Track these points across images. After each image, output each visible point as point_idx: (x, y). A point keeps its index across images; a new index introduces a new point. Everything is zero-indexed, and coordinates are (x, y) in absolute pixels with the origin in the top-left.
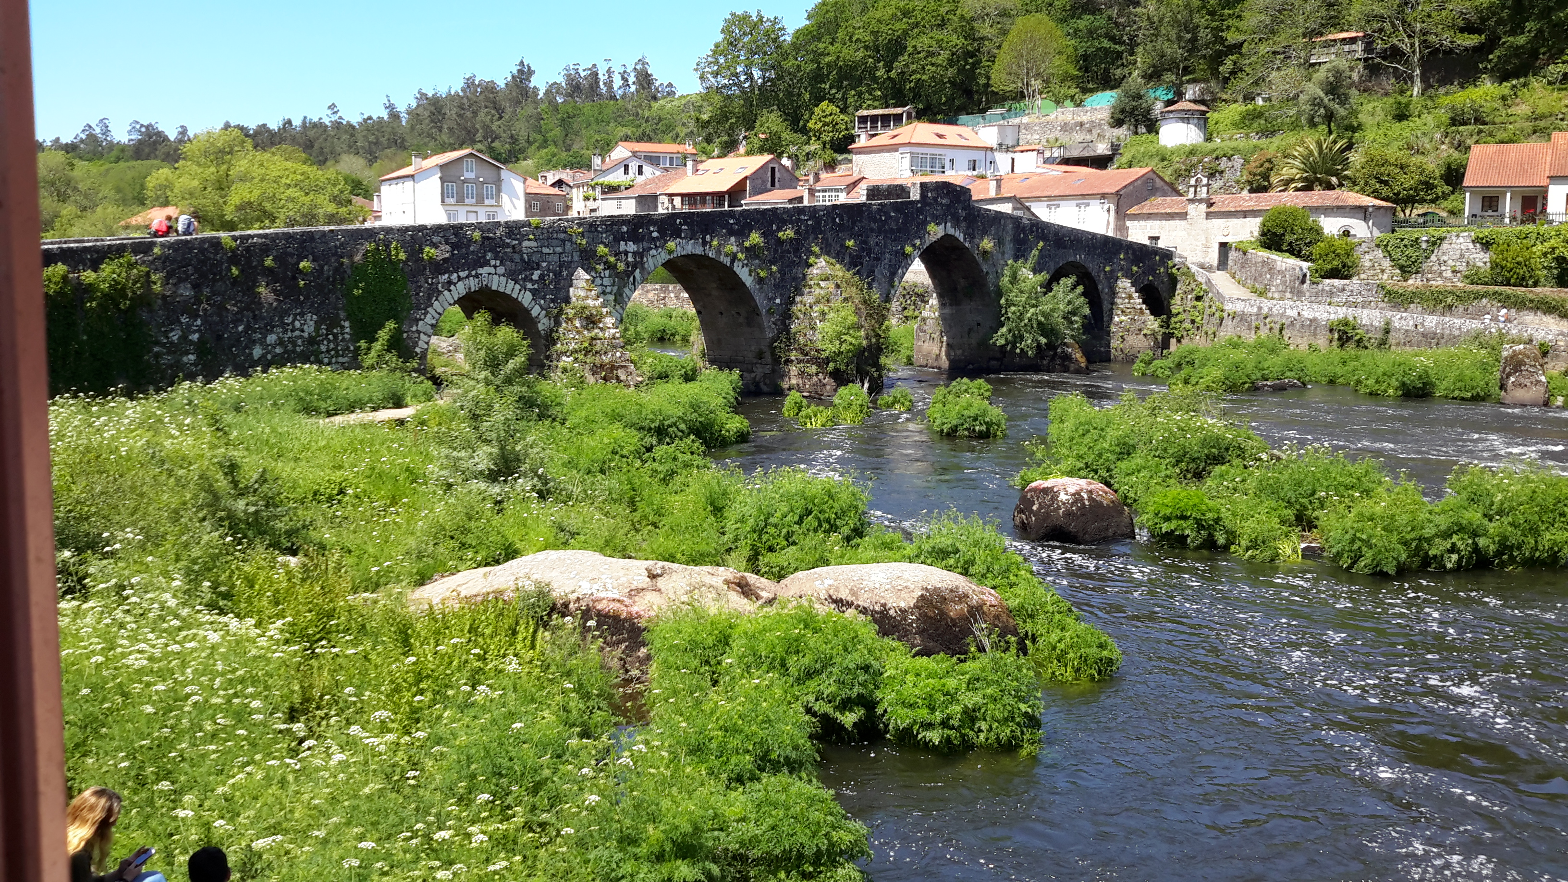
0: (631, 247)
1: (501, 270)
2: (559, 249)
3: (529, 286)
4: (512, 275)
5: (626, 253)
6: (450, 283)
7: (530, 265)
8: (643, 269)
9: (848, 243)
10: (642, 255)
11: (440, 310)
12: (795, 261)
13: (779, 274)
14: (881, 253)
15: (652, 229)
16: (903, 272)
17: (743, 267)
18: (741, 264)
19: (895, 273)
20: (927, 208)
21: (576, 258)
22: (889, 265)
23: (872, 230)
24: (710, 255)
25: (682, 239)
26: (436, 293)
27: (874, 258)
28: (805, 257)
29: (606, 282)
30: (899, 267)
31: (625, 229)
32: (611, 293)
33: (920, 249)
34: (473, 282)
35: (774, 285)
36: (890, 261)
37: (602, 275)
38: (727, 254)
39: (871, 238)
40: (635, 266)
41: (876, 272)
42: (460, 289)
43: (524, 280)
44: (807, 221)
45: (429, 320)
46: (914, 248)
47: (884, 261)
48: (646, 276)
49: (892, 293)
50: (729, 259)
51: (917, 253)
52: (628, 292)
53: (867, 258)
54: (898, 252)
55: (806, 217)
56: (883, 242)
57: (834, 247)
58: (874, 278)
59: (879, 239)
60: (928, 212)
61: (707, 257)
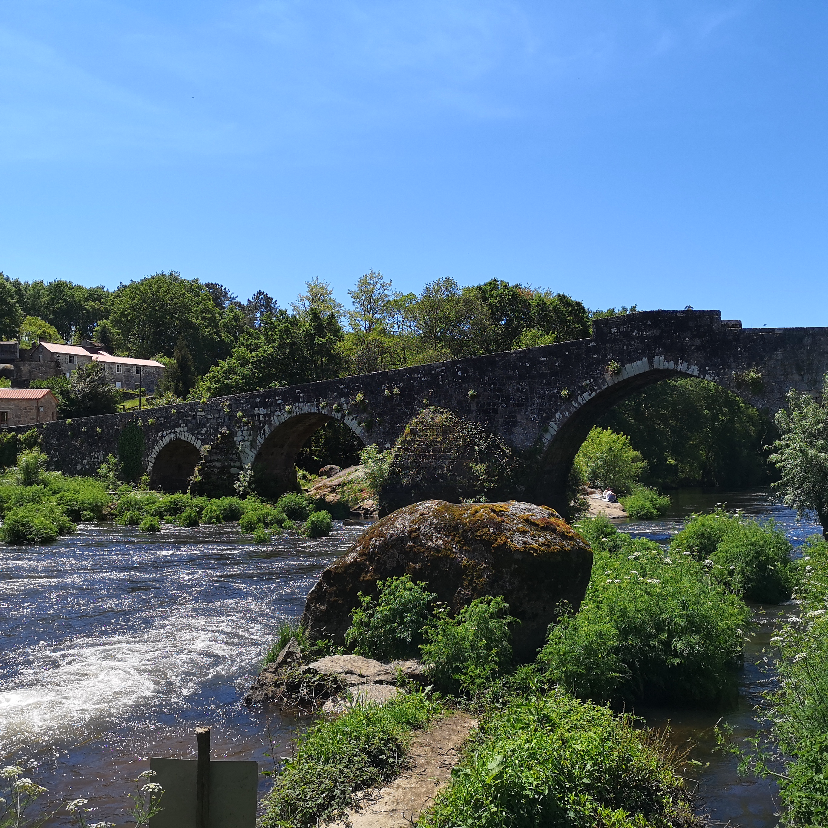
0: (262, 411)
1: (186, 429)
2: (216, 416)
3: (200, 437)
4: (191, 431)
5: (259, 415)
6: (162, 436)
7: (201, 425)
8: (270, 425)
9: (471, 392)
10: (269, 416)
11: (158, 450)
12: (406, 412)
13: (388, 423)
14: (526, 399)
15: (277, 398)
16: (563, 415)
17: (353, 419)
18: (351, 417)
19: (550, 417)
20: (608, 345)
21: (226, 420)
22: (539, 409)
23: (510, 378)
24: (323, 413)
25: (301, 402)
26: (156, 442)
27: (514, 404)
28: (418, 409)
29: (245, 433)
30: (556, 411)
31: (258, 400)
32: (248, 441)
33: (595, 390)
34: (172, 436)
35: (384, 433)
36: (542, 405)
37: (242, 429)
38: (337, 411)
39: (509, 385)
40: (265, 423)
41: (519, 417)
42: (167, 440)
43: (197, 434)
44: (421, 378)
45: (153, 455)
46: (583, 390)
47: (531, 406)
48: (273, 429)
49: (547, 438)
50: (340, 414)
51: (590, 395)
52: (260, 440)
53: (504, 404)
54: (554, 395)
55: (419, 376)
56: (528, 387)
57: (455, 398)
58: (515, 424)
59: (521, 385)
60: (608, 350)
61: (320, 413)
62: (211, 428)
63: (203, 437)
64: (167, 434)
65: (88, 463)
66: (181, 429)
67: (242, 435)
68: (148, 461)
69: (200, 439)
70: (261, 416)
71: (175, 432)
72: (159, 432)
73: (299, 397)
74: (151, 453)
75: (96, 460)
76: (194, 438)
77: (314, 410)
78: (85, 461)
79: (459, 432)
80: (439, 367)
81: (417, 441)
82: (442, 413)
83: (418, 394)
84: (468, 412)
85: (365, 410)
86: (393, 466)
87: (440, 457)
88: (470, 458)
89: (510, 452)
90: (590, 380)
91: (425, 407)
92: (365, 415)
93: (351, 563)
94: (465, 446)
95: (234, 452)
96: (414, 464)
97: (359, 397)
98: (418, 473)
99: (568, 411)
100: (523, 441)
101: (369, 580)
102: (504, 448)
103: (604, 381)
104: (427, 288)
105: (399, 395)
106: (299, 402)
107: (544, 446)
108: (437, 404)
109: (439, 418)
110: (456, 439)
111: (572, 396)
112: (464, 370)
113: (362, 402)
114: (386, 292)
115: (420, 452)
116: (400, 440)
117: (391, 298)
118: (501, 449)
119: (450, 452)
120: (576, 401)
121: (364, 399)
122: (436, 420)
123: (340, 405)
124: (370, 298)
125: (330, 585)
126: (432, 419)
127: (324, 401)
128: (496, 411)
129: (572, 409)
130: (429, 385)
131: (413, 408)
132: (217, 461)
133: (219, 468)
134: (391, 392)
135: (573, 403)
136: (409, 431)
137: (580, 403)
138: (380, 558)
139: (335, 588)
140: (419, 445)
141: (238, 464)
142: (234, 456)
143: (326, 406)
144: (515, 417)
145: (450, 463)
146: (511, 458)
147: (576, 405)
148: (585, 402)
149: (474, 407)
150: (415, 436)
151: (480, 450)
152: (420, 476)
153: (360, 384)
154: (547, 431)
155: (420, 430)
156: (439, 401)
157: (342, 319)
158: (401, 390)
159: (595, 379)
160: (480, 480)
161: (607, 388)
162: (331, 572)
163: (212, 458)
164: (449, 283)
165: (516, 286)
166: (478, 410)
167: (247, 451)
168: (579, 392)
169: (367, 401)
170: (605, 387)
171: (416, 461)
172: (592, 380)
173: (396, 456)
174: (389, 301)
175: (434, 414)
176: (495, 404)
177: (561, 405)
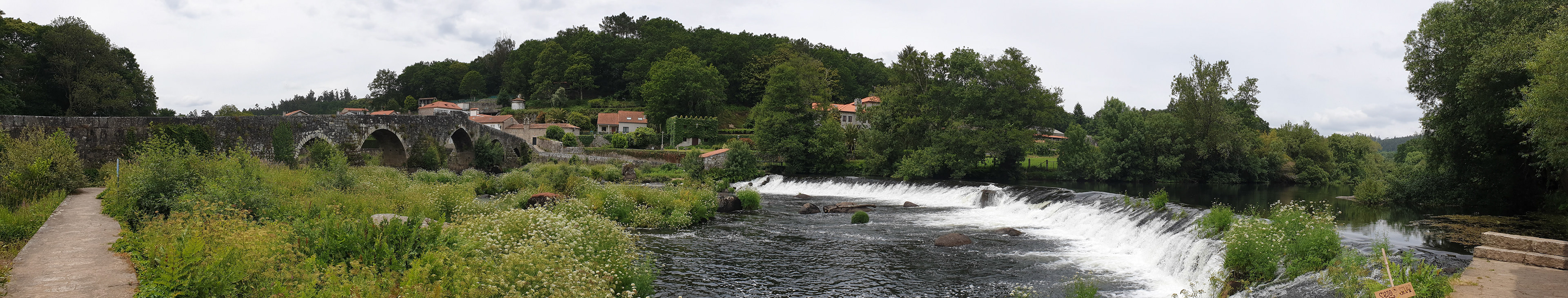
0: (364, 125)
1: (322, 131)
2: (341, 125)
3: (331, 137)
4: (326, 133)
5: (362, 127)
6: (306, 135)
7: (332, 130)
8: (368, 133)
11: (302, 144)
26: (301, 138)
29: (356, 137)
34: (313, 135)
42: (309, 137)
43: (329, 135)
45: (299, 147)
64: (309, 134)
66: (319, 131)
72: (303, 132)
74: (297, 145)
76: (327, 137)
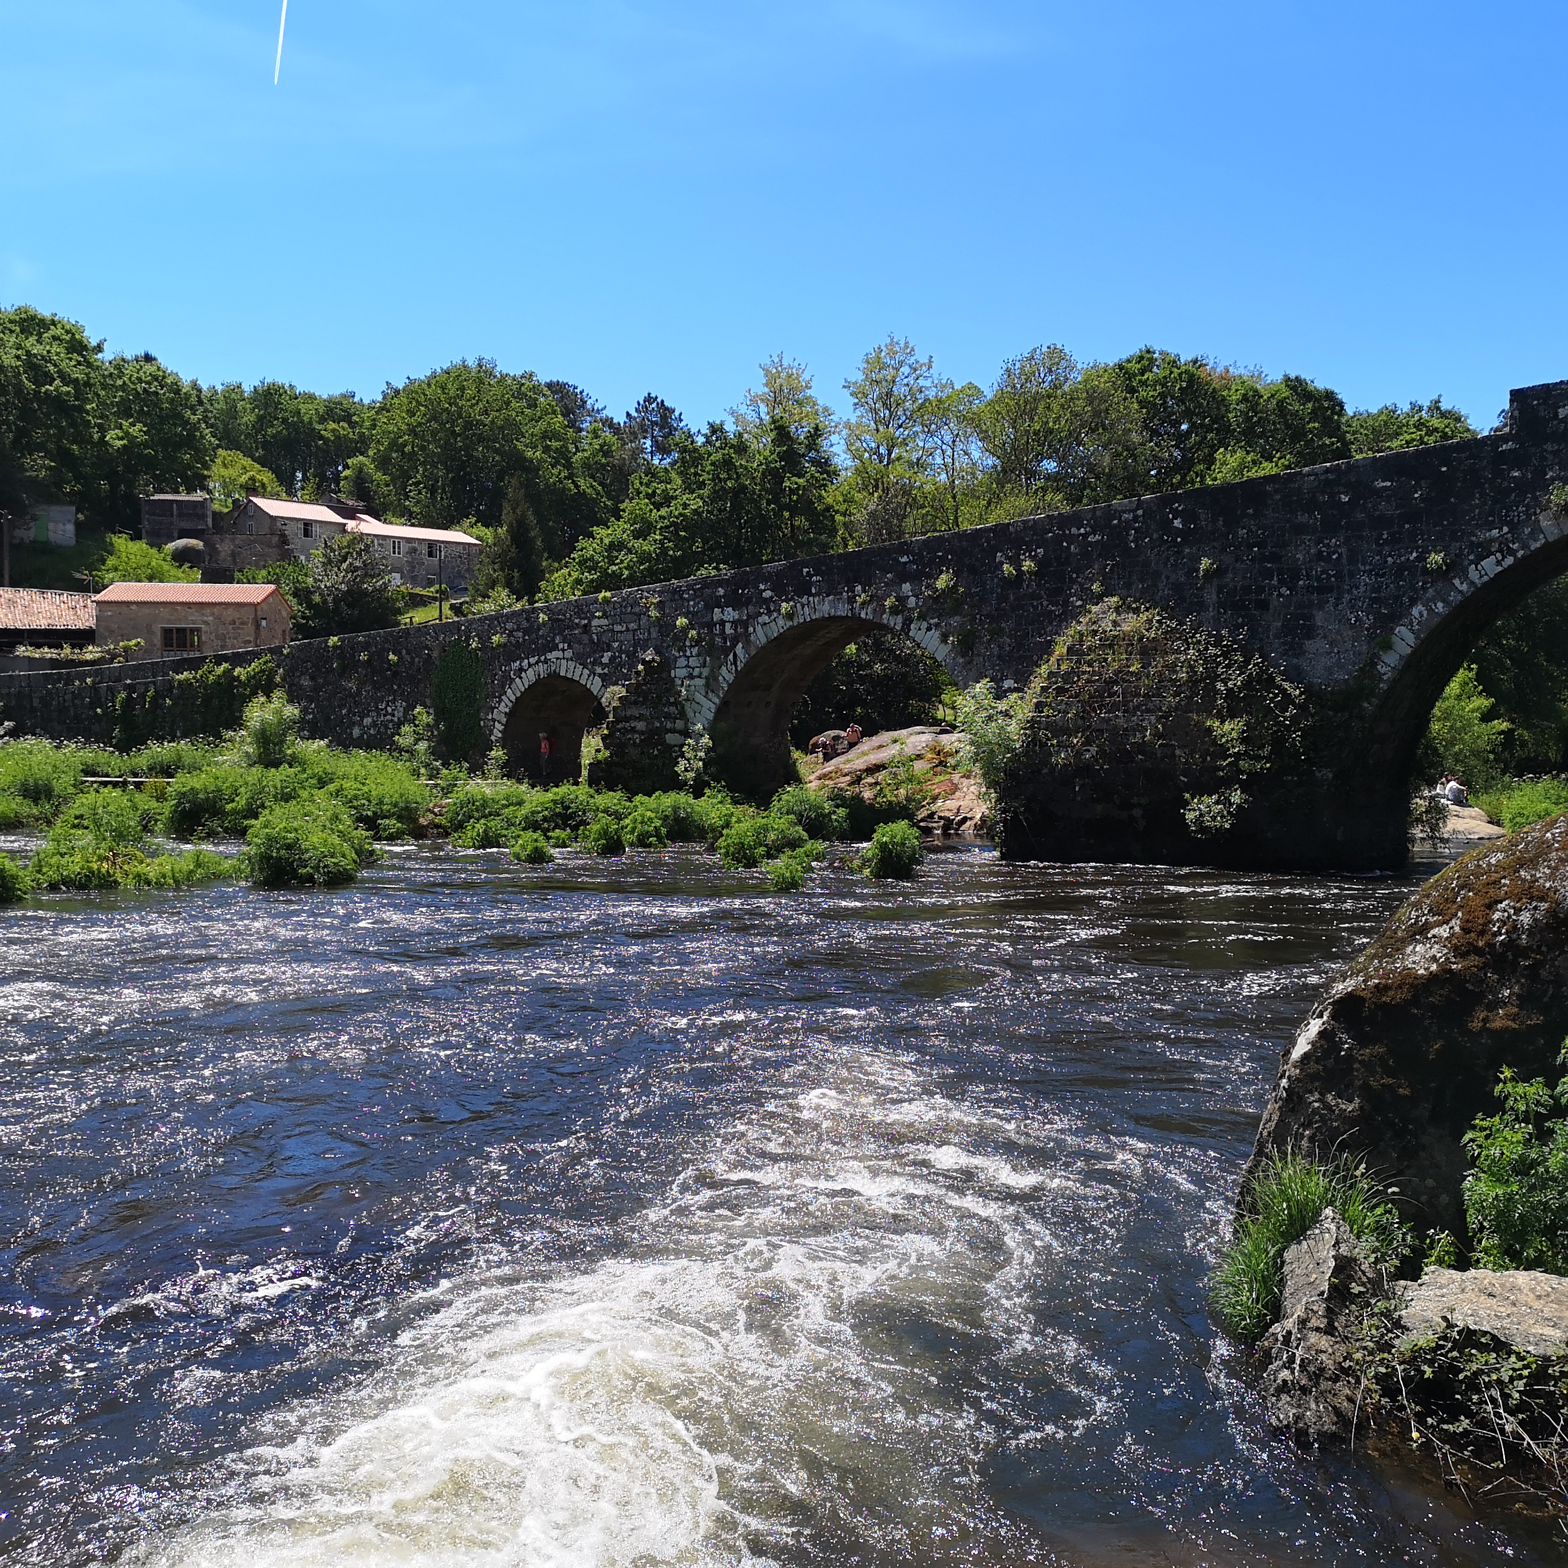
0: (731, 614)
1: (569, 654)
2: (633, 626)
3: (599, 670)
4: (580, 659)
5: (722, 623)
6: (521, 669)
7: (600, 647)
8: (747, 643)
9: (1205, 563)
10: (745, 624)
11: (513, 698)
12: (1052, 611)
13: (1010, 636)
14: (1339, 576)
15: (762, 587)
16: (1430, 611)
17: (929, 629)
18: (925, 625)
19: (1397, 616)
20: (1549, 447)
21: (654, 635)
22: (1370, 599)
23: (1300, 530)
24: (863, 616)
25: (814, 596)
26: (509, 681)
27: (1309, 589)
28: (1079, 603)
29: (693, 662)
30: (1413, 602)
31: (721, 591)
32: (699, 677)
33: (1512, 552)
34: (541, 668)
35: (1000, 657)
36: (1377, 589)
37: (688, 654)
38: (895, 611)
39: (1297, 546)
40: (735, 639)
41: (1319, 618)
42: (530, 676)
43: (593, 664)
44: (1085, 536)
45: (503, 708)
46: (1483, 551)
47: (1349, 592)
48: (753, 652)
49: (1389, 663)
50: (900, 619)
51: (1499, 563)
52: (727, 675)
53: (1283, 590)
54: (1408, 566)
55: (1082, 531)
56: (1343, 550)
57: (1167, 578)
58: (1310, 632)
59: (1328, 546)
60: (1550, 457)
61: (857, 618)
62: (621, 651)
63: (606, 671)
64: (530, 665)
65: (374, 724)
66: (560, 654)
67: (687, 666)
68: (494, 720)
69: (600, 675)
70: (728, 625)
71: (546, 661)
72: (514, 661)
73: (811, 584)
74: (499, 703)
75: (389, 717)
76: (586, 672)
77: (843, 610)
78: (368, 721)
79: (1178, 651)
80: (1130, 511)
81: (1084, 673)
82: (1137, 611)
83: (1078, 571)
84: (1200, 606)
85: (956, 610)
86: (1032, 727)
87: (1137, 708)
88: (1207, 708)
89: (1301, 694)
90: (1501, 529)
91: (1098, 599)
92: (957, 618)
93: (1432, 977)
94: (1193, 681)
95: (672, 700)
96: (1080, 722)
97: (942, 582)
98: (1088, 742)
99: (1444, 601)
100: (1329, 670)
101: (1506, 1030)
102: (1286, 685)
103: (1537, 529)
104: (1008, 370)
105: (1036, 574)
106: (810, 594)
107: (1381, 680)
108: (1124, 592)
109: (1130, 623)
110: (1172, 668)
111: (1454, 568)
112: (1188, 516)
113: (951, 590)
114: (921, 382)
115: (1091, 697)
116: (1044, 670)
117: (931, 394)
118: (1279, 687)
119: (1159, 695)
120: (1465, 577)
121: (956, 585)
122: (1126, 628)
123: (902, 600)
124: (889, 394)
125: (1362, 1040)
126: (1115, 623)
127: (864, 591)
128: (1264, 605)
129: (1453, 597)
130: (1105, 550)
131: (1066, 603)
132: (640, 718)
133: (642, 733)
134: (1018, 568)
135: (1457, 582)
136: (1065, 650)
137: (1473, 583)
138: (1537, 965)
139: (1380, 1049)
140: (1088, 681)
141: (679, 724)
142: (672, 709)
143: (870, 602)
144: (1311, 617)
145: (1159, 719)
146: (1302, 708)
147: (1464, 587)
148: (1486, 578)
149: (1211, 596)
150: (1078, 662)
151: (1230, 691)
152: (1094, 749)
153: (947, 553)
154: (1388, 646)
155: (1089, 648)
156: (1128, 586)
157: (834, 438)
158: (1040, 563)
159: (1514, 527)
160: (1230, 756)
161: (1543, 546)
162: (1362, 999)
163: (629, 713)
164: (1056, 356)
165: (1195, 361)
166: (1220, 604)
167: (699, 697)
168: (1471, 557)
169: (962, 590)
170: (1538, 545)
171: (1083, 716)
172: (1505, 529)
173: (1039, 707)
174: (926, 400)
175: (1119, 614)
176: (1261, 590)
177: (1424, 588)
